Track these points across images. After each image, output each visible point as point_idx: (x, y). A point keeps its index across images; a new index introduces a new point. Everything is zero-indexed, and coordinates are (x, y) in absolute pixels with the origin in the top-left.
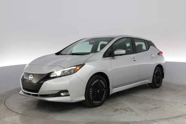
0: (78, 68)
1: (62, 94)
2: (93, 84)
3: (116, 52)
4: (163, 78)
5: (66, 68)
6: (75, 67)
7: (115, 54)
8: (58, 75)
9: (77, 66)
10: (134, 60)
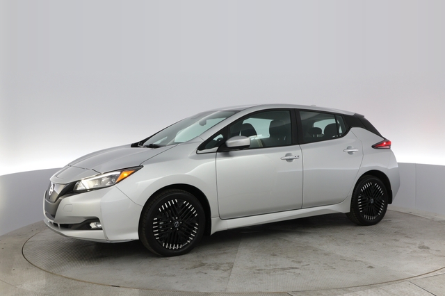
0: (125, 174)
1: (93, 225)
2: (162, 209)
3: (231, 142)
4: (391, 203)
5: (101, 174)
6: (119, 173)
7: (229, 146)
8: (88, 188)
9: (122, 170)
10: (290, 160)
